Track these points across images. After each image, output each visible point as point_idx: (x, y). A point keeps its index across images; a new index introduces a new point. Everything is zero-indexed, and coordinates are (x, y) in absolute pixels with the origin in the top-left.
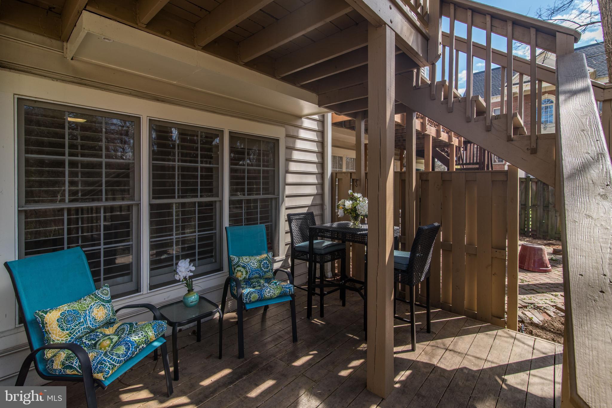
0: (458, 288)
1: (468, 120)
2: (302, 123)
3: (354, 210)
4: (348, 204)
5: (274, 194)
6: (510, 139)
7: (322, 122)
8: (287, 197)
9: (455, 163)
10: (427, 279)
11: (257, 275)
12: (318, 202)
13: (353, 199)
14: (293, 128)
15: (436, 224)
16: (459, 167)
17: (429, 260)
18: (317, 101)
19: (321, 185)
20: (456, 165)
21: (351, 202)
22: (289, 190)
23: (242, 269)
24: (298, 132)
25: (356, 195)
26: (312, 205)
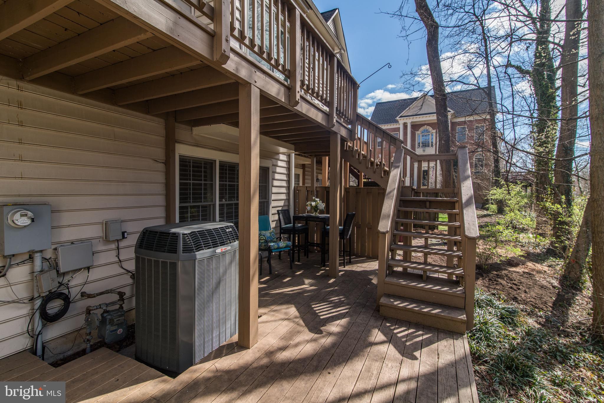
0: (363, 246)
1: (367, 168)
2: (279, 157)
3: (316, 206)
4: (313, 204)
5: (266, 199)
6: (382, 177)
7: (289, 156)
8: (273, 200)
9: (363, 178)
10: (350, 238)
11: (270, 240)
12: (287, 204)
13: (315, 201)
14: (275, 160)
15: (354, 213)
16: (366, 180)
17: (351, 229)
18: (294, 149)
19: (288, 194)
20: (364, 179)
21: (315, 203)
22: (273, 197)
23: (263, 237)
24: (277, 162)
25: (316, 199)
26: (284, 206)
